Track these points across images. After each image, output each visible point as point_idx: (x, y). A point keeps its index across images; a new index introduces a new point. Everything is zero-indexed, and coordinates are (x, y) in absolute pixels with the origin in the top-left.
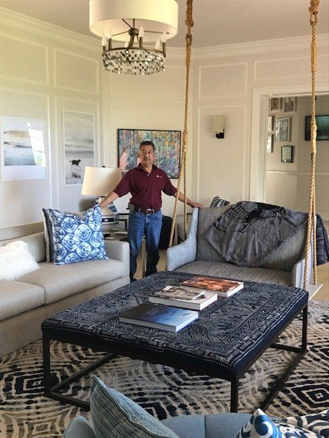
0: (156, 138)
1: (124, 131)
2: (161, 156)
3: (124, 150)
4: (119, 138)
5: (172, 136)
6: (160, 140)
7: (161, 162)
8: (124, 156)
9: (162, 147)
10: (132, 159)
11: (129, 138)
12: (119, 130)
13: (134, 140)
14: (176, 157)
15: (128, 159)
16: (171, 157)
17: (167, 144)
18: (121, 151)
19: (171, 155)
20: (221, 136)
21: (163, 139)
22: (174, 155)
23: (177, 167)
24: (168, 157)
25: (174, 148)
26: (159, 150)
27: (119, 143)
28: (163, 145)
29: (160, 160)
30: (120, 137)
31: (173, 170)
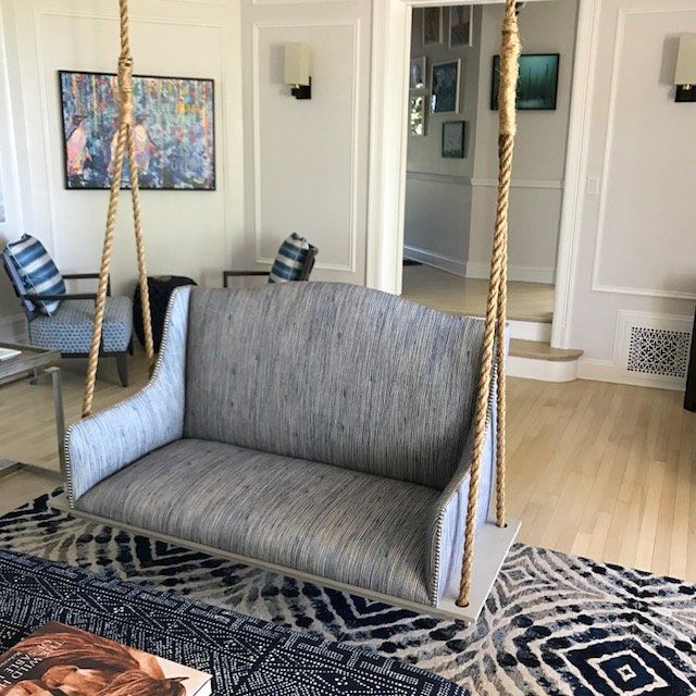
0: (154, 95)
1: (74, 76)
2: (168, 139)
3: (77, 121)
4: (61, 93)
5: (192, 90)
6: (165, 101)
7: (169, 152)
8: (79, 137)
9: (168, 117)
10: (98, 143)
11: (86, 94)
12: (60, 73)
13: (100, 99)
14: (203, 141)
15: (89, 145)
16: (192, 140)
17: (183, 109)
18: (68, 125)
19: (193, 136)
20: (303, 93)
21: (172, 99)
22: (199, 135)
23: (207, 163)
24: (185, 140)
25: (198, 119)
26: (164, 123)
27: (62, 104)
28: (173, 113)
29: (166, 147)
30: (64, 90)
31: (199, 172)
